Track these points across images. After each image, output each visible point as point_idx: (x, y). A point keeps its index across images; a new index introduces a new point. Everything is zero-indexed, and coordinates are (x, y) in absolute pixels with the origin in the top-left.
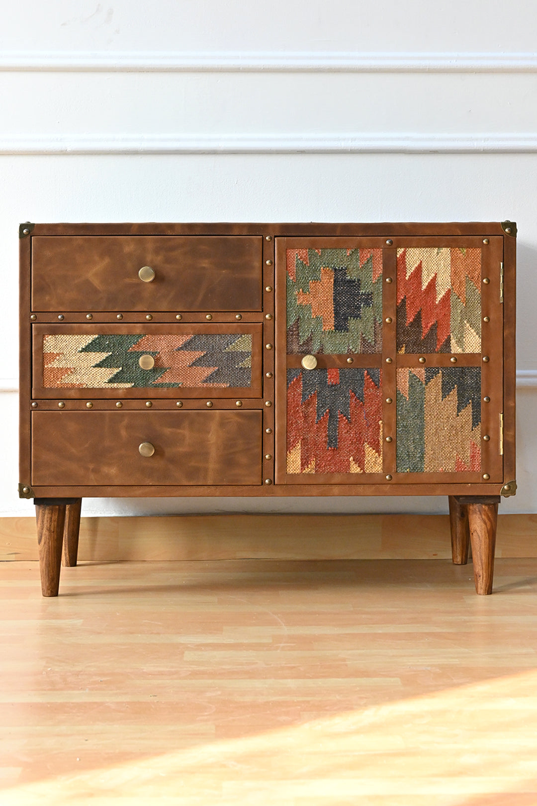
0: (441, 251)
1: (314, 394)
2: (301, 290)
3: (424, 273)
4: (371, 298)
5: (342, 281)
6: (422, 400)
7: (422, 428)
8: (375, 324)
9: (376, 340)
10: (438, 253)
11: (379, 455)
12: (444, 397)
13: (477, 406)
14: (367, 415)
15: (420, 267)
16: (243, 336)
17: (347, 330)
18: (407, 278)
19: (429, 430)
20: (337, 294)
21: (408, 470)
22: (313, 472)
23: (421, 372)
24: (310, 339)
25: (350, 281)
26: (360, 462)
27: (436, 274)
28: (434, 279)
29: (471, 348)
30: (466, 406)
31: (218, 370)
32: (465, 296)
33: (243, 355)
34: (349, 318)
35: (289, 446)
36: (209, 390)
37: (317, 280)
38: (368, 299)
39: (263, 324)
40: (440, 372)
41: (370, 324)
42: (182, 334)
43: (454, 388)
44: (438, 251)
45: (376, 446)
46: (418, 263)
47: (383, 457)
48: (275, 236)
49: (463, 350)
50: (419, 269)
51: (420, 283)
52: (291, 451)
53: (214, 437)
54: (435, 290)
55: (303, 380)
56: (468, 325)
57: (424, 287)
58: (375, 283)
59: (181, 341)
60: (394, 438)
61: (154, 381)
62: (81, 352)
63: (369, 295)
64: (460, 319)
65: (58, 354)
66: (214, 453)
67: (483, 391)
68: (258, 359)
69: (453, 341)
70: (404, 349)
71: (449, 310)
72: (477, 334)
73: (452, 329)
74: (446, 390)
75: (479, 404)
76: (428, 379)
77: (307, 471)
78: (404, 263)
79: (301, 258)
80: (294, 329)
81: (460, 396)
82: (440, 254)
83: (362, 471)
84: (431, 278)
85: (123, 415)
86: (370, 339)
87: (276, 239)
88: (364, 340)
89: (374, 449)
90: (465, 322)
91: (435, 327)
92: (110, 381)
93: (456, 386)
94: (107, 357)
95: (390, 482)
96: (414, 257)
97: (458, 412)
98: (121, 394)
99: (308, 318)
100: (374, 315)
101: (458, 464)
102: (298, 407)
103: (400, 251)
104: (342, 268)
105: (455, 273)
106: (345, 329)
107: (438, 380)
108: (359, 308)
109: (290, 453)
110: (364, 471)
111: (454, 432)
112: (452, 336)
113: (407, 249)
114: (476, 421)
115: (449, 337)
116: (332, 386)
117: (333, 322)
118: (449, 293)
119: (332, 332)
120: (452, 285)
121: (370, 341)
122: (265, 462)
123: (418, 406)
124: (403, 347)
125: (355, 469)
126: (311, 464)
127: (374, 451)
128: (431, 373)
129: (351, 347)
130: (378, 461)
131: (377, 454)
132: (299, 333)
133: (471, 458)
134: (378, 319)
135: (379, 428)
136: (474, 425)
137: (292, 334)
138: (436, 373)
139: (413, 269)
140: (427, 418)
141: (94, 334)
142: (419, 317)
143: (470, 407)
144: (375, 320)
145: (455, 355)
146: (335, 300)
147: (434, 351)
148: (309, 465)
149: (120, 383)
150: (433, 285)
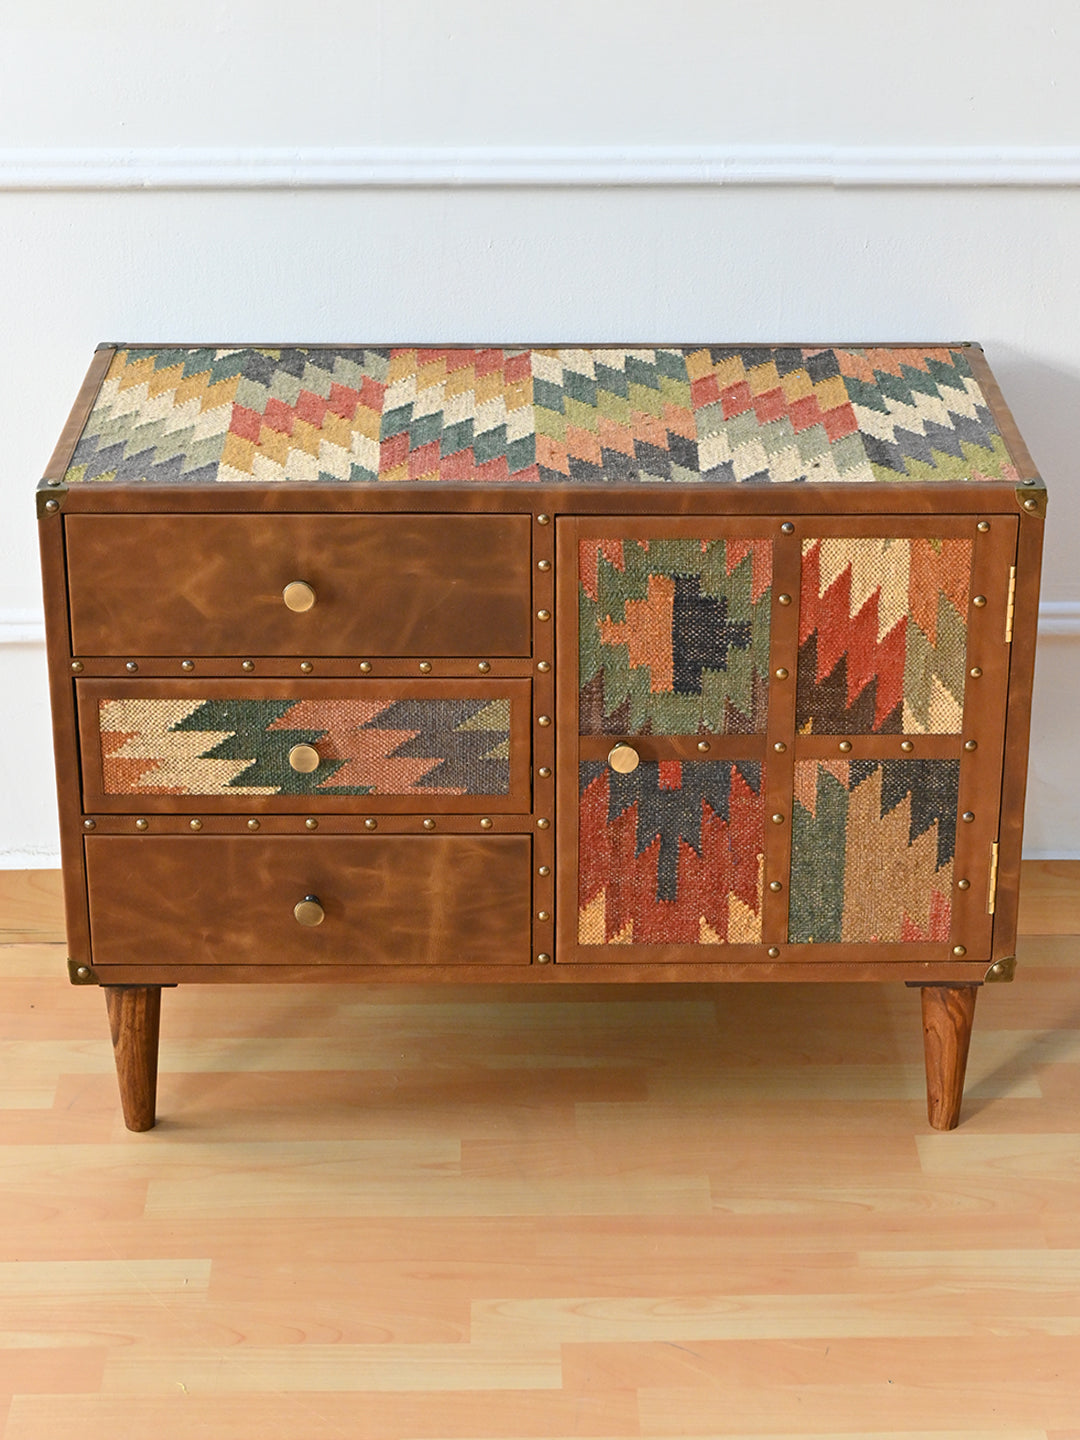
0: (891, 544)
1: (632, 807)
2: (608, 617)
3: (856, 586)
4: (748, 631)
5: (689, 600)
6: (843, 817)
7: (839, 865)
8: (754, 680)
9: (755, 709)
10: (884, 548)
11: (756, 913)
12: (884, 811)
13: (947, 829)
14: (734, 843)
15: (848, 573)
16: (493, 703)
17: (698, 691)
18: (821, 596)
19: (854, 870)
20: (679, 622)
21: (810, 939)
22: (629, 942)
23: (841, 769)
24: (626, 707)
25: (708, 602)
26: (719, 926)
27: (879, 588)
28: (875, 597)
29: (942, 725)
30: (928, 829)
31: (445, 764)
32: (936, 628)
33: (493, 738)
34: (703, 668)
35: (582, 898)
36: (426, 798)
37: (639, 598)
38: (741, 636)
39: (532, 681)
40: (880, 767)
41: (745, 680)
42: (373, 699)
43: (904, 798)
44: (884, 544)
45: (748, 896)
46: (845, 567)
47: (763, 916)
48: (557, 515)
49: (926, 729)
50: (845, 580)
51: (847, 606)
52: (587, 906)
53: (438, 883)
54: (876, 618)
55: (612, 781)
56: (938, 683)
57: (854, 613)
58: (757, 604)
59: (372, 710)
60: (785, 884)
61: (318, 783)
62: (175, 730)
63: (742, 626)
64: (923, 671)
65: (130, 735)
66: (440, 909)
67: (960, 802)
68: (522, 744)
69: (907, 713)
70: (809, 725)
71: (902, 654)
72: (955, 699)
73: (905, 689)
74: (889, 802)
75: (952, 823)
77: (617, 940)
78: (816, 566)
79: (608, 557)
80: (594, 689)
81: (915, 809)
82: (889, 550)
83: (723, 941)
84: (869, 595)
85: (260, 844)
86: (745, 707)
87: (557, 520)
88: (730, 708)
89: (746, 903)
90: (933, 677)
91: (873, 685)
92: (234, 783)
93: (909, 793)
94: (226, 741)
95: (775, 960)
96: (836, 555)
97: (910, 839)
98: (256, 805)
99: (621, 669)
100: (753, 663)
101: (906, 928)
102: (601, 828)
103: (809, 545)
104: (690, 576)
105: (917, 587)
106: (695, 689)
107: (876, 780)
108: (723, 651)
109: (584, 909)
110: (726, 941)
111: (902, 873)
112: (906, 703)
113: (824, 540)
114: (945, 854)
115: (900, 705)
116: (668, 792)
117: (672, 675)
118: (902, 625)
119: (669, 694)
120: (911, 609)
121: (743, 710)
122: (538, 926)
123: (834, 828)
124: (807, 722)
125: (708, 937)
126: (624, 928)
127: (747, 906)
128: (861, 770)
129: (705, 723)
130: (754, 923)
131: (752, 912)
132: (603, 697)
133: (932, 918)
134: (759, 672)
135: (757, 867)
136: (941, 862)
137: (590, 698)
138: (871, 770)
139: (834, 578)
140: (850, 849)
141: (198, 698)
142: (841, 668)
143: (934, 830)
144: (754, 673)
145: (909, 738)
146: (675, 636)
147: (868, 731)
148: (622, 931)
149: (253, 785)
150: (871, 608)
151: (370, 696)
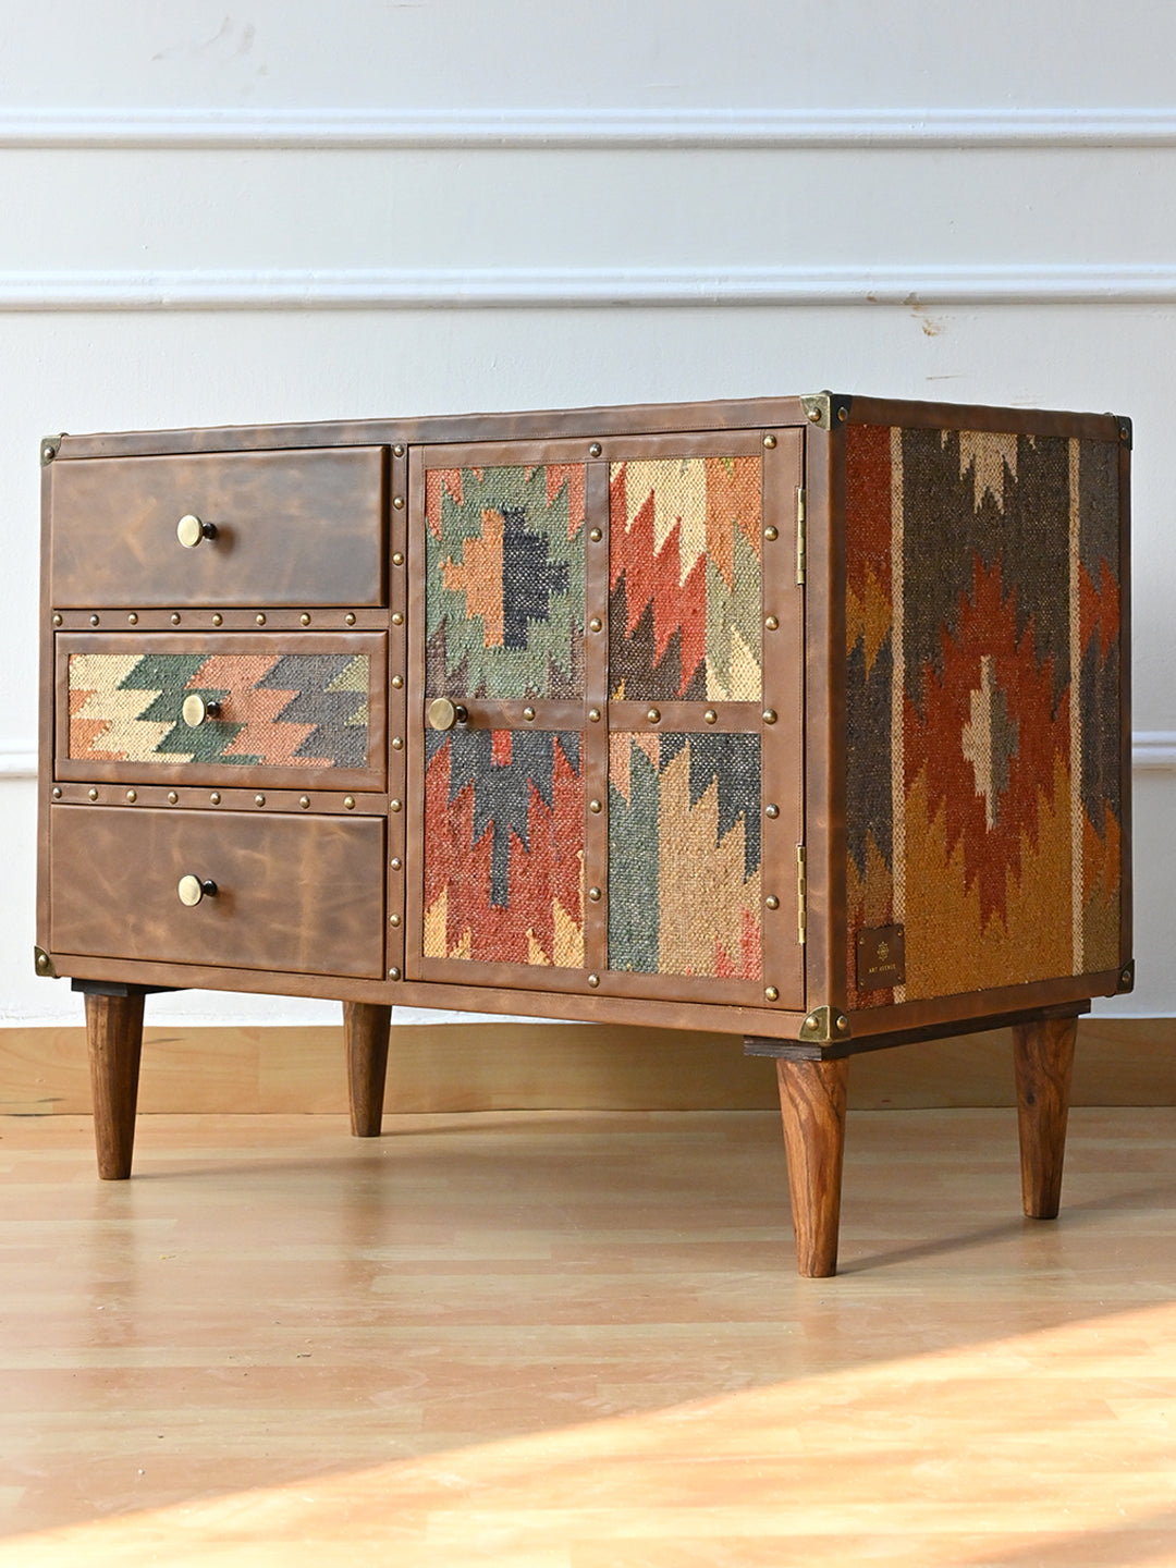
0: (689, 465)
1: (469, 785)
2: (449, 558)
3: (659, 516)
4: (566, 574)
5: (516, 537)
6: (655, 804)
7: (654, 871)
8: (573, 633)
9: (574, 668)
10: (682, 471)
11: (579, 928)
12: (693, 802)
13: (754, 824)
14: (558, 837)
15: (650, 502)
16: (356, 659)
17: (524, 644)
18: (627, 529)
19: (668, 879)
20: (509, 565)
21: (629, 965)
22: (467, 957)
23: (651, 743)
24: (464, 665)
25: (532, 539)
26: (547, 944)
27: (679, 520)
28: (677, 530)
29: (743, 690)
30: (733, 826)
31: (318, 730)
32: (732, 568)
33: (355, 698)
34: (528, 618)
35: (426, 896)
36: (302, 772)
37: (475, 535)
38: (560, 579)
39: (387, 634)
40: (687, 743)
41: (564, 633)
42: (264, 655)
43: (711, 783)
44: (683, 465)
45: (572, 906)
46: (647, 494)
47: (585, 931)
48: (409, 445)
49: (728, 694)
50: (649, 508)
51: (651, 541)
52: (431, 909)
53: (309, 873)
54: (677, 555)
55: (453, 754)
56: (737, 635)
57: (658, 550)
58: (572, 541)
59: (260, 667)
60: (604, 890)
61: (223, 751)
62: (120, 689)
63: (561, 568)
64: (721, 621)
65: (89, 693)
66: (309, 904)
67: (764, 791)
68: (379, 706)
69: (710, 673)
70: (621, 688)
71: (702, 601)
72: (754, 657)
73: (708, 643)
74: (697, 787)
75: (757, 818)
76: (666, 758)
77: (456, 953)
78: (623, 495)
79: (449, 489)
80: (438, 643)
81: (724, 801)
82: (687, 473)
83: (548, 961)
84: (670, 528)
85: (175, 819)
86: (564, 662)
87: (410, 449)
88: (553, 668)
89: (569, 913)
90: (732, 629)
91: (676, 642)
92: (160, 749)
93: (714, 777)
94: (156, 700)
95: (594, 990)
96: (642, 479)
97: (718, 838)
98: (173, 774)
99: (460, 619)
100: (570, 612)
101: (721, 957)
102: (443, 811)
103: (617, 468)
104: (516, 509)
105: (713, 517)
106: (522, 644)
107: (683, 761)
108: (544, 597)
109: (429, 912)
110: (552, 962)
111: (712, 883)
112: (708, 661)
113: (629, 464)
114: (752, 858)
115: (703, 665)
116: (499, 769)
117: (503, 627)
118: (702, 561)
119: (501, 649)
120: (709, 543)
121: (564, 670)
122: (391, 929)
123: (648, 818)
124: (620, 685)
125: (536, 958)
126: (462, 939)
127: (569, 917)
128: (672, 744)
129: (531, 684)
130: (577, 941)
131: (574, 924)
132: (445, 653)
133: (744, 946)
134: (577, 622)
135: (578, 867)
136: (749, 869)
137: (435, 653)
138: (679, 746)
139: (639, 508)
140: (664, 850)
141: (136, 653)
142: (647, 619)
143: (740, 827)
144: (573, 624)
145: (712, 706)
146: (505, 579)
147: (674, 697)
148: (460, 942)
149: (174, 752)
150: (672, 545)
151: (261, 650)
